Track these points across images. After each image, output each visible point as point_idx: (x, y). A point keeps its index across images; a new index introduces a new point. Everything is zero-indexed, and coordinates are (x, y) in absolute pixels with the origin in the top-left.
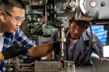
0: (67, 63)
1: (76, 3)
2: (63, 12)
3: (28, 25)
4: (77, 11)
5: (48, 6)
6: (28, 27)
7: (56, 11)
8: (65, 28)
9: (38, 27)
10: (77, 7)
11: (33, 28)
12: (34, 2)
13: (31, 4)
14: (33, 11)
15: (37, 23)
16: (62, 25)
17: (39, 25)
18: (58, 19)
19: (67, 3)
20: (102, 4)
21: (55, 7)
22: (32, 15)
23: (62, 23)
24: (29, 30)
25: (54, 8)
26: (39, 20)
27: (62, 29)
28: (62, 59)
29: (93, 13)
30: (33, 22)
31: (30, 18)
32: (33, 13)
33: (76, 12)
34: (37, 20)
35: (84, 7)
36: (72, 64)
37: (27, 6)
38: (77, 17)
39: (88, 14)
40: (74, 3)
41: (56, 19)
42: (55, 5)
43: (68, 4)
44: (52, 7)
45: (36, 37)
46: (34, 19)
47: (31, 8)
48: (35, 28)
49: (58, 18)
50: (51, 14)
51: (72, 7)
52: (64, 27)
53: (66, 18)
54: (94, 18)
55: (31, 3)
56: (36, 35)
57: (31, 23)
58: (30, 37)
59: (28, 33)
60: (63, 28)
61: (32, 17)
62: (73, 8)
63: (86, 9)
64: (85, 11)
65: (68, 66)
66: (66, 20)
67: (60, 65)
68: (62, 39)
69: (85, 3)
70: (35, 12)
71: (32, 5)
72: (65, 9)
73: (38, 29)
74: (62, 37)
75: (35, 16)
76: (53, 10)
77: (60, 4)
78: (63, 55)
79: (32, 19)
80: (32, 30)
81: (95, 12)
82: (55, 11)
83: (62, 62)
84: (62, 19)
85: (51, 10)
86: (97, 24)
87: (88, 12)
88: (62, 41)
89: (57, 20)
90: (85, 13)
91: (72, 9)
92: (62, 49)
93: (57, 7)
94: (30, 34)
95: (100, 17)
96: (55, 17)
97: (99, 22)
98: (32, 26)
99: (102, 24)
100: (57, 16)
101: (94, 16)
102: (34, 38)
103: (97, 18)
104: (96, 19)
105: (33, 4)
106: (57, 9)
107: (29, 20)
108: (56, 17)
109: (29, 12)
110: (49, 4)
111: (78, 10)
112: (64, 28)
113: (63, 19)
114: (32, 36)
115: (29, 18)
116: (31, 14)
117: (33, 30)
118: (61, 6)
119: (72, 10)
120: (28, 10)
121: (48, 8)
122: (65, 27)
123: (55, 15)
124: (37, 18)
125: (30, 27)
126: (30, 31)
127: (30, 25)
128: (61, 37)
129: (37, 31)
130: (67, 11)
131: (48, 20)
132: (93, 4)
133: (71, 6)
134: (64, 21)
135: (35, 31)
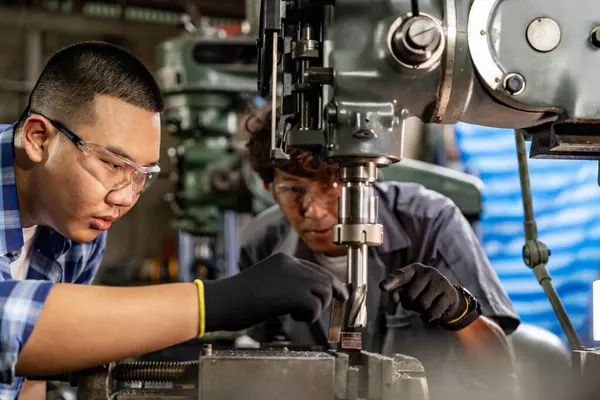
0: (383, 367)
1: (445, 24)
2: (373, 74)
3: (171, 152)
4: (449, 72)
5: (287, 41)
6: (174, 161)
7: (331, 70)
8: (379, 166)
9: (225, 163)
10: (451, 50)
11: (198, 166)
12: (211, 25)
13: (194, 34)
14: (203, 76)
15: (222, 142)
16: (366, 148)
17: (230, 150)
18: (343, 112)
19: (398, 22)
20: (594, 35)
21: (328, 46)
22: (197, 96)
23: (366, 135)
24: (174, 177)
25: (320, 48)
26: (232, 123)
27: (362, 173)
28: (356, 341)
29: (545, 87)
30: (197, 133)
31: (184, 115)
32: (202, 84)
33: (443, 79)
34: (220, 126)
35: (492, 47)
36: (412, 374)
37: (169, 46)
38: (449, 106)
39: (512, 92)
40: (437, 23)
41: (331, 111)
42: (330, 32)
43: (399, 29)
44: (310, 44)
45: (212, 218)
46: (208, 118)
47: (189, 55)
48: (211, 168)
49: (345, 108)
50: (302, 86)
51: (423, 48)
52: (373, 157)
53: (388, 109)
54: (547, 114)
55: (190, 27)
56: (213, 211)
57: (190, 143)
58: (180, 218)
59: (169, 197)
60: (366, 166)
61: (196, 109)
62: (428, 54)
63: (501, 60)
64: (499, 75)
65: (389, 385)
66: (386, 122)
67: (342, 377)
68: (361, 227)
69: (497, 25)
70: (214, 78)
71: (198, 39)
72: (382, 54)
73: (224, 177)
74: (363, 214)
75: (213, 101)
76: (318, 61)
77: (356, 30)
78: (362, 319)
79: (196, 120)
80: (191, 180)
81: (554, 80)
82: (326, 65)
83: (357, 358)
84: (363, 116)
85: (306, 59)
86: (563, 147)
87: (516, 79)
88: (361, 238)
89: (334, 120)
90: (494, 85)
91: (421, 59)
92: (360, 284)
93: (337, 47)
94: (182, 202)
95: (579, 112)
96: (326, 102)
97: (573, 137)
98: (193, 156)
99: (592, 147)
100: (339, 93)
101: (549, 102)
102: (200, 224)
103: (566, 113)
104: (554, 118)
105: (201, 33)
106: (340, 56)
107: (178, 123)
108: (332, 104)
109: (178, 78)
110: (292, 26)
111: (459, 64)
112: (372, 165)
113: (369, 115)
114: (193, 211)
115: (176, 110)
116: (185, 92)
117: (198, 180)
118: (364, 39)
119: (422, 66)
120: (173, 64)
121: (287, 50)
122: (382, 161)
123: (326, 89)
124: (223, 113)
125: (183, 165)
126: (180, 185)
127: (182, 150)
128: (353, 219)
129: (221, 185)
130: (397, 69)
131: (287, 121)
132: (545, 35)
133: (416, 40)
134: (375, 128)
135: (206, 187)
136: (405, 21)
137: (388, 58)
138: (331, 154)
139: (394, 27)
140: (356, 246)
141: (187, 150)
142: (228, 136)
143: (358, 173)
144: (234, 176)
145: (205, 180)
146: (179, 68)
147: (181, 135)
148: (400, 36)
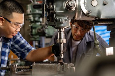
0: (66, 66)
1: (76, 2)
2: (63, 12)
3: (30, 25)
4: (77, 11)
5: (47, 6)
6: (30, 27)
7: (55, 11)
8: (65, 28)
9: (40, 27)
10: (77, 7)
11: (35, 28)
12: (37, 1)
13: (33, 3)
14: (35, 11)
15: (39, 23)
16: (62, 25)
17: (41, 25)
18: (58, 19)
20: (104, 3)
21: (55, 6)
22: (34, 15)
23: (62, 23)
24: (30, 30)
25: (53, 7)
26: (41, 20)
27: (62, 30)
28: (61, 61)
29: (95, 13)
30: (35, 22)
32: (35, 13)
33: (76, 12)
34: (39, 20)
35: (85, 6)
36: (72, 66)
37: (28, 5)
38: (77, 17)
39: (89, 14)
40: (74, 2)
41: (55, 19)
42: (55, 4)
43: (67, 3)
44: (51, 6)
45: (38, 38)
46: (36, 19)
47: (32, 7)
48: (37, 28)
49: (58, 18)
50: (50, 14)
51: (72, 6)
52: (64, 27)
53: (66, 18)
54: (96, 18)
55: (32, 2)
56: (38, 36)
57: (33, 24)
58: (32, 38)
59: (30, 34)
60: (62, 28)
61: (34, 17)
62: (73, 8)
63: (87, 8)
64: (86, 11)
65: (67, 69)
66: (66, 20)
67: (59, 68)
68: (62, 40)
69: (86, 2)
70: (37, 11)
71: (34, 4)
72: (64, 8)
73: (40, 30)
74: (62, 37)
75: (37, 16)
76: (53, 9)
77: (59, 3)
78: (62, 57)
79: (34, 19)
80: (34, 31)
82: (54, 10)
83: (62, 64)
84: (61, 19)
85: (51, 9)
86: (99, 24)
87: (89, 12)
88: (62, 42)
90: (85, 13)
91: (72, 9)
92: (62, 50)
93: (56, 7)
94: (32, 35)
95: (102, 17)
96: (54, 17)
97: (101, 22)
98: (34, 26)
99: (104, 24)
100: (56, 15)
101: (96, 16)
102: (36, 39)
103: (99, 18)
104: (97, 18)
105: (35, 3)
106: (57, 8)
107: (31, 20)
108: (55, 17)
109: (30, 11)
110: (48, 3)
111: (79, 9)
113: (62, 19)
114: (34, 36)
115: (30, 18)
116: (32, 14)
118: (61, 5)
119: (72, 10)
120: (29, 9)
121: (47, 7)
122: (65, 27)
123: (54, 14)
124: (39, 18)
125: (32, 28)
126: (32, 32)
127: (32, 25)
128: (60, 38)
129: (39, 31)
130: (67, 10)
131: (48, 20)
132: (95, 3)
133: (70, 5)
134: (64, 21)
135: (37, 32)
136: (68, 2)
137: (66, 9)
138: (56, 26)
139: (66, 3)
140: (61, 43)
141: (33, 25)
142: (40, 22)
143: (61, 30)
144: (42, 30)
145: (36, 30)
146: (31, 10)
147: (32, 22)
148: (67, 4)
